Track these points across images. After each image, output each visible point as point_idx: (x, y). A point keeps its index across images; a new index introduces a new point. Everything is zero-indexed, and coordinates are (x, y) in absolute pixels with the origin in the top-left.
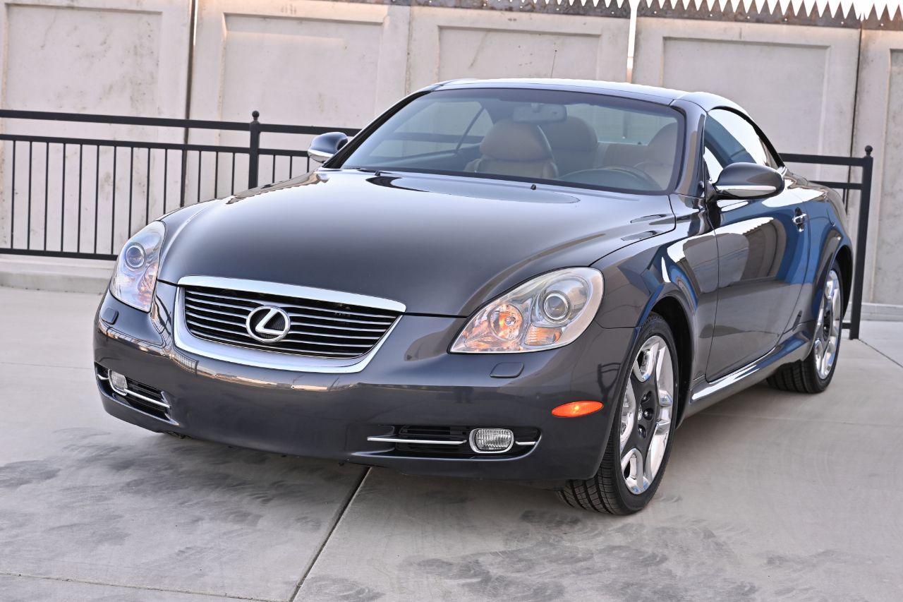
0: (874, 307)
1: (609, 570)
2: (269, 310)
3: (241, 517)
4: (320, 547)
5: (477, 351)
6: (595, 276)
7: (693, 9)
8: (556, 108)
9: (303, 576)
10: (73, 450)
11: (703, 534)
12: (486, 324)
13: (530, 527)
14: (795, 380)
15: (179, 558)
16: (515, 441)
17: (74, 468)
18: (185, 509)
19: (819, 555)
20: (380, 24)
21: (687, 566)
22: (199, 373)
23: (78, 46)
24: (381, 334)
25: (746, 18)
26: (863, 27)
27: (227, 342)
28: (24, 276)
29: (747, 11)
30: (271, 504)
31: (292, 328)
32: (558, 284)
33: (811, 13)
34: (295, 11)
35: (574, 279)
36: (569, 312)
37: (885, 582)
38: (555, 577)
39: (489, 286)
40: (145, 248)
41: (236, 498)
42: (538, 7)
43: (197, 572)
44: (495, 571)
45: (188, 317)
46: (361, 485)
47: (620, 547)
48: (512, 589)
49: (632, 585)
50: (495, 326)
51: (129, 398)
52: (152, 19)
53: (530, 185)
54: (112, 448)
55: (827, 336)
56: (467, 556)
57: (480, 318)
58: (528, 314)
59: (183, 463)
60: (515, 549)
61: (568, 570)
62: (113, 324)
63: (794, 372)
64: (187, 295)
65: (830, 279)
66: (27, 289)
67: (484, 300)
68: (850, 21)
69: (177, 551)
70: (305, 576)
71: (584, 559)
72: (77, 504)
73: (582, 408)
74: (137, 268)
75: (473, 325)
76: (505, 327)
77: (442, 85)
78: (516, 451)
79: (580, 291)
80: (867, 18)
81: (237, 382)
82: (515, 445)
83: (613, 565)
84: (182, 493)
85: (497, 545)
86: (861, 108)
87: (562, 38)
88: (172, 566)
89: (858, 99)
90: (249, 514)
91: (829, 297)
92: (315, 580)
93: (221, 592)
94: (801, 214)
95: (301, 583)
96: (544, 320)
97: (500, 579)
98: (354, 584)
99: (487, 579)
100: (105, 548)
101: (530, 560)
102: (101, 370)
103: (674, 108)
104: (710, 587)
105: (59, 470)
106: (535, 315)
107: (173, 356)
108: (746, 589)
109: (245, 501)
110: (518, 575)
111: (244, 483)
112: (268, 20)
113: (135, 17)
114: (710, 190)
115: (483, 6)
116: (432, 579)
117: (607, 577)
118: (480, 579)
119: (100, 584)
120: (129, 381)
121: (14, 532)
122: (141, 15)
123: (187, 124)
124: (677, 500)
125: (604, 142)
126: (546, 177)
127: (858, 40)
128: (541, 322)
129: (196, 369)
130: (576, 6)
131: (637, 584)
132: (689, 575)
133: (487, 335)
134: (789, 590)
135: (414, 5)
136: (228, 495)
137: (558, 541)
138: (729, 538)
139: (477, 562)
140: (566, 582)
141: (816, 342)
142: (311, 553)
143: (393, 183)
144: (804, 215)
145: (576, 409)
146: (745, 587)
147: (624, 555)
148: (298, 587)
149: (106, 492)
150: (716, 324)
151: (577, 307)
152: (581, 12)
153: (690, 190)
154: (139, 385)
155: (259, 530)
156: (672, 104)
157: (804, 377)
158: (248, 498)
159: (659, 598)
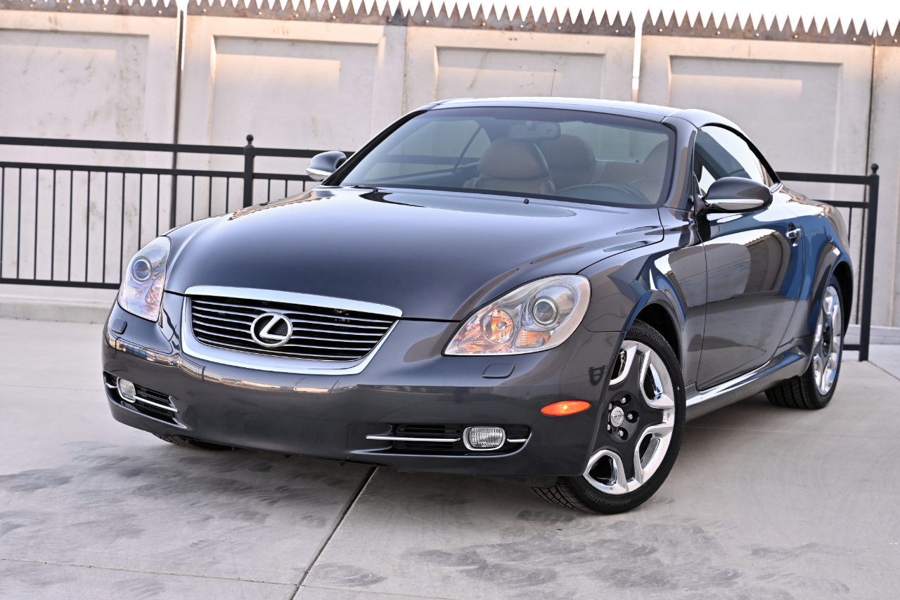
0: (888, 330)
1: (600, 559)
2: (272, 317)
3: (250, 515)
4: (325, 540)
5: (471, 354)
6: (582, 282)
7: (699, 26)
8: (550, 125)
9: (310, 564)
10: (83, 460)
11: (692, 530)
12: (479, 328)
13: (525, 524)
14: (795, 395)
15: (193, 549)
16: (506, 438)
17: (85, 476)
18: (196, 509)
19: (802, 547)
20: (376, 45)
21: (675, 556)
22: (205, 379)
23: (62, 71)
24: (379, 338)
25: (755, 36)
26: (876, 43)
27: (234, 348)
28: (14, 305)
29: (756, 28)
30: (276, 505)
31: (295, 333)
32: (546, 291)
33: (823, 30)
34: (287, 33)
35: (561, 285)
36: (557, 316)
37: (863, 569)
38: (548, 565)
39: (481, 293)
40: (152, 262)
41: (244, 500)
42: (539, 26)
43: (211, 560)
44: (492, 560)
45: (194, 325)
46: (363, 489)
47: (611, 541)
48: (507, 575)
49: (621, 571)
50: (487, 330)
51: (137, 405)
52: (138, 42)
53: (523, 199)
54: (121, 458)
55: (827, 352)
56: (466, 548)
57: (473, 322)
58: (518, 319)
59: (191, 471)
60: (511, 542)
61: (561, 560)
62: (122, 333)
63: (794, 388)
64: (194, 304)
65: (829, 295)
66: (16, 318)
67: (476, 306)
68: (864, 38)
69: (191, 543)
70: (312, 564)
71: (577, 551)
72: (93, 505)
73: (570, 408)
74: (144, 281)
75: (465, 330)
76: (497, 331)
77: (439, 104)
78: (508, 447)
79: (569, 297)
80: (880, 34)
81: (243, 387)
82: (506, 442)
83: (604, 555)
84: (191, 496)
85: (495, 539)
86: (875, 126)
87: (564, 58)
88: (187, 556)
89: (872, 117)
90: (257, 513)
91: (829, 313)
92: (322, 567)
93: (234, 577)
94: (795, 229)
95: (309, 569)
96: (534, 325)
97: (496, 567)
98: (359, 570)
99: (483, 566)
100: (123, 541)
101: (526, 551)
102: (109, 378)
103: (665, 124)
104: (695, 573)
105: (72, 477)
106: (525, 320)
107: (181, 363)
108: (730, 575)
109: (252, 503)
110: (513, 563)
111: (251, 488)
112: (259, 42)
113: (121, 40)
114: (700, 204)
115: (482, 25)
116: (432, 566)
117: (598, 565)
118: (477, 567)
119: (121, 570)
120: (137, 388)
121: (36, 528)
122: (127, 38)
123: (176, 148)
124: (670, 502)
125: (601, 160)
126: (543, 192)
127: (871, 57)
128: (531, 327)
129: (203, 375)
130: (579, 24)
131: (626, 570)
132: (676, 563)
133: (479, 339)
134: (770, 576)
135: (410, 26)
136: (236, 498)
137: (553, 536)
138: (717, 533)
139: (475, 553)
140: (558, 569)
141: (815, 358)
142: (318, 546)
143: (385, 198)
144: (799, 230)
145: (564, 408)
146: (729, 573)
147: (615, 547)
148: (306, 573)
149: (119, 495)
150: (705, 335)
151: (564, 313)
152: (584, 30)
153: (680, 204)
154: (147, 392)
155: (267, 527)
156: (663, 121)
157: (803, 393)
158: (256, 500)
159: (646, 582)
